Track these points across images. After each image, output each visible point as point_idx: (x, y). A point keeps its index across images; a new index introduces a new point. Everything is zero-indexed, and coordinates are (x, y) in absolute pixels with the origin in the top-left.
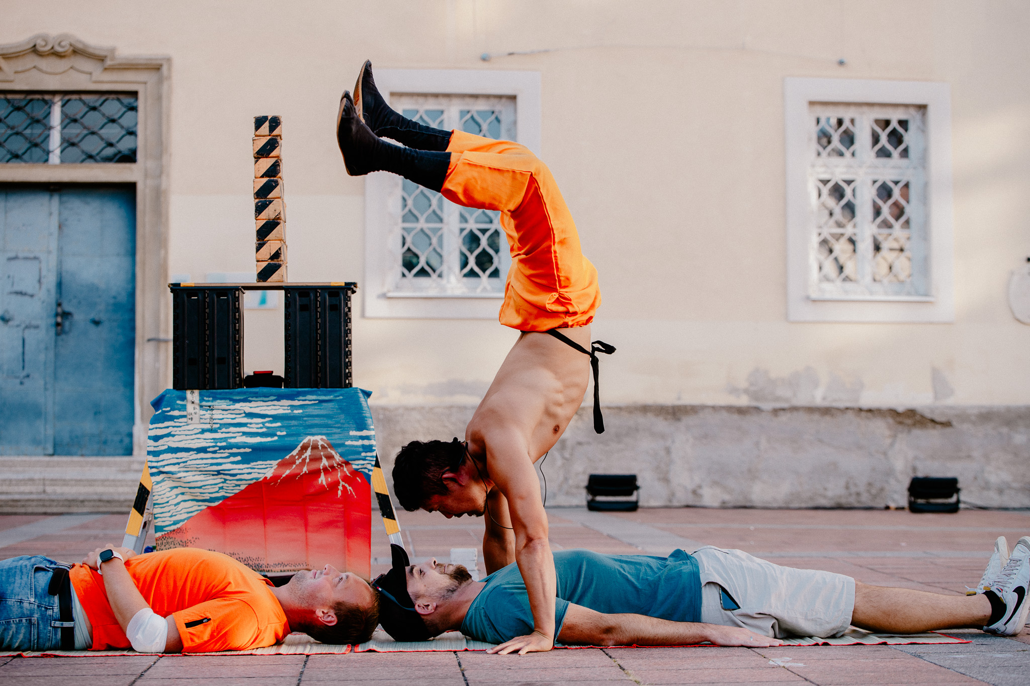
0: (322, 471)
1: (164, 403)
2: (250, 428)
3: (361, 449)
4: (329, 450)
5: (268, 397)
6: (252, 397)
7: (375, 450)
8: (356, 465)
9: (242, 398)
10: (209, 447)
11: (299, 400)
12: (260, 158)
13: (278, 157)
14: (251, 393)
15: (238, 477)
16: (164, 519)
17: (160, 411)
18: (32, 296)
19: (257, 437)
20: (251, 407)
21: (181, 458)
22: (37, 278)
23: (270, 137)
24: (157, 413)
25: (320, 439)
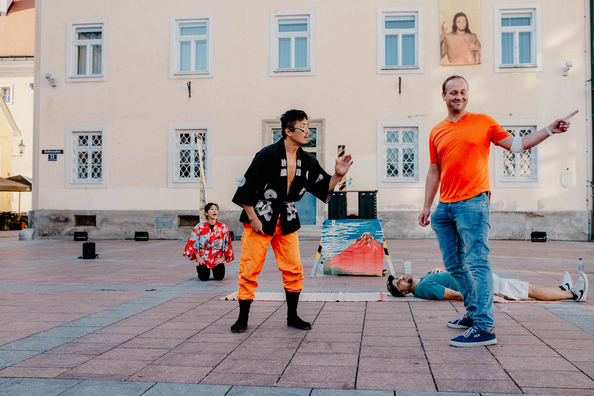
0: (369, 242)
1: (326, 223)
2: (349, 230)
3: (379, 236)
4: (371, 236)
5: (354, 221)
6: (350, 221)
7: (383, 236)
8: (378, 240)
9: (347, 222)
10: (338, 235)
11: (362, 222)
16: (325, 256)
19: (351, 232)
20: (349, 224)
21: (331, 238)
24: (324, 226)
25: (368, 233)
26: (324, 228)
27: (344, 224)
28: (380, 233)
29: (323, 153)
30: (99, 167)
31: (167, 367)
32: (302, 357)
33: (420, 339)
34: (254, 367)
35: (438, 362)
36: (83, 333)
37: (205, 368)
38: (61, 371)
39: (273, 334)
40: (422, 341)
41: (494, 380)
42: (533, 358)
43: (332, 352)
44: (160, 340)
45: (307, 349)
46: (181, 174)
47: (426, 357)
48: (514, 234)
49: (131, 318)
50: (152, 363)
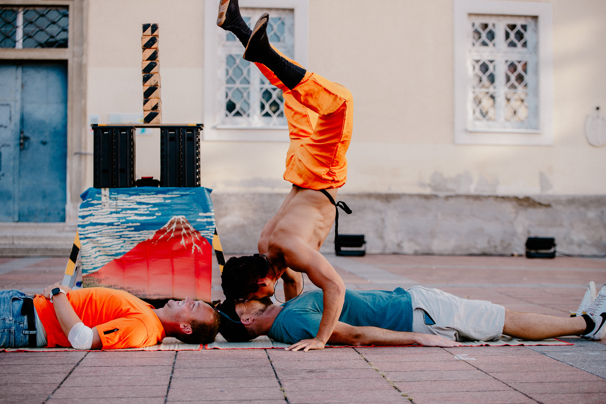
0: (183, 236)
1: (88, 196)
2: (139, 211)
3: (206, 224)
4: (187, 224)
5: (150, 192)
6: (141, 193)
7: (214, 224)
8: (202, 233)
9: (135, 193)
10: (115, 222)
11: (169, 194)
12: (146, 49)
13: (156, 48)
14: (140, 190)
15: (132, 239)
16: (87, 266)
17: (86, 201)
18: (6, 127)
19: (143, 216)
20: (140, 199)
21: (98, 229)
22: (9, 117)
23: (151, 37)
24: (84, 202)
25: (181, 218)
26: (83, 206)
27: (129, 198)
28: (207, 217)
29: (84, 62)
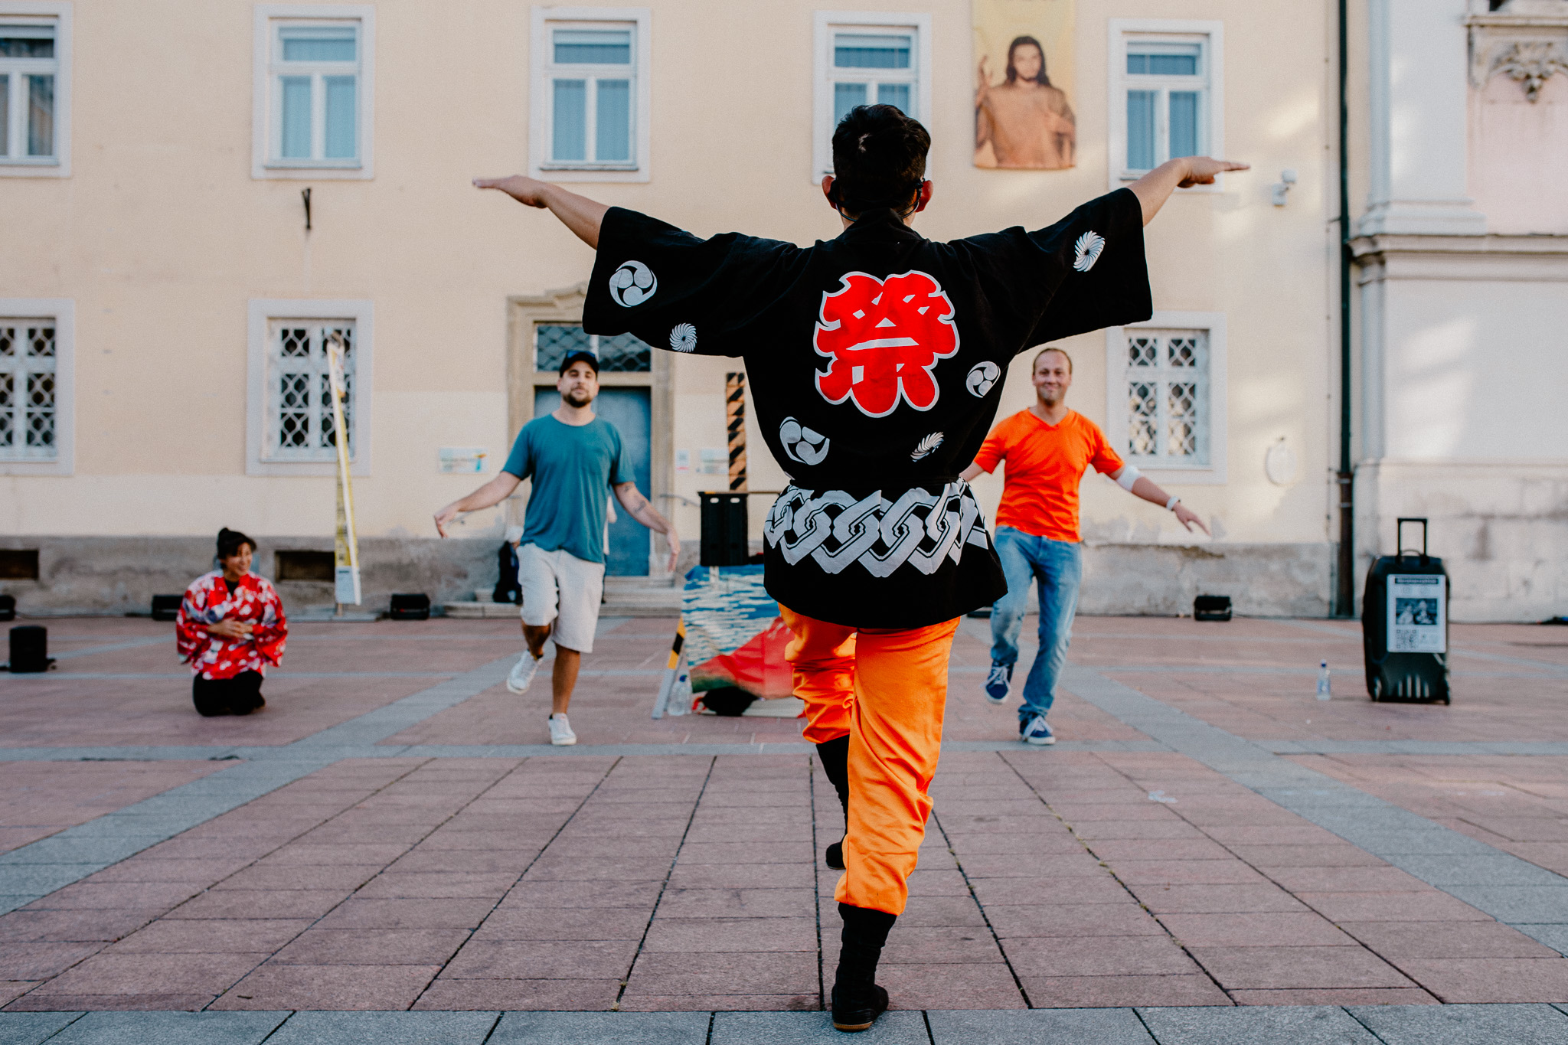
1: (694, 576)
10: (726, 607)
15: (746, 629)
21: (706, 615)
24: (689, 582)
26: (688, 588)
27: (742, 578)
29: (671, 388)
30: (47, 415)
31: (313, 967)
32: (671, 931)
33: (964, 875)
34: (550, 960)
35: (1019, 934)
36: (55, 881)
37: (418, 967)
38: (15, 989)
39: (583, 872)
40: (970, 881)
41: (1164, 975)
42: (1246, 917)
43: (746, 914)
44: (281, 896)
45: (680, 910)
46: (284, 437)
47: (987, 920)
48: (1153, 602)
49: (186, 835)
50: (270, 959)
